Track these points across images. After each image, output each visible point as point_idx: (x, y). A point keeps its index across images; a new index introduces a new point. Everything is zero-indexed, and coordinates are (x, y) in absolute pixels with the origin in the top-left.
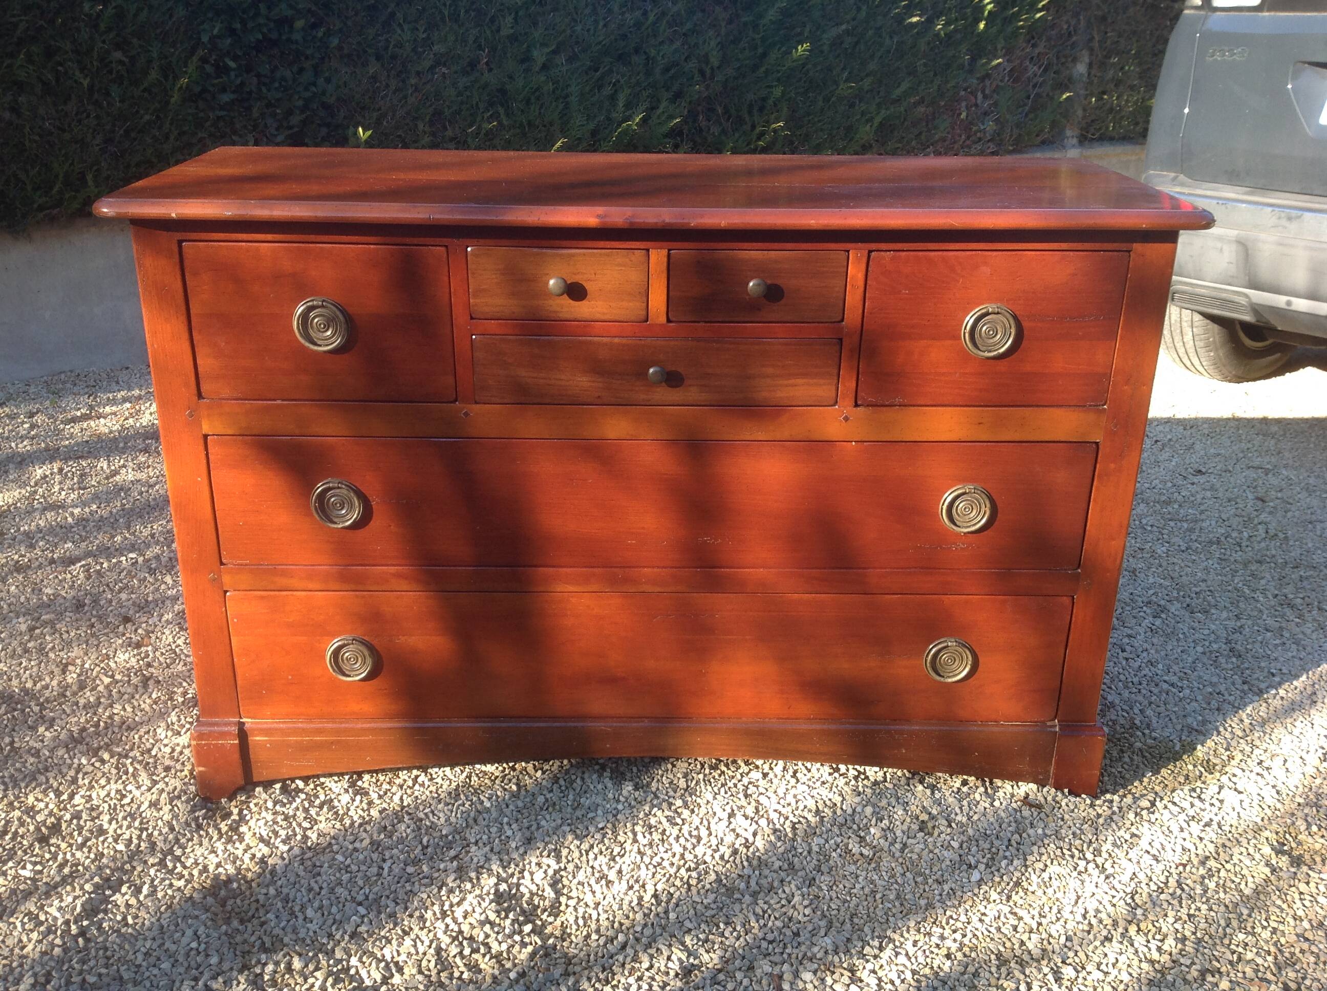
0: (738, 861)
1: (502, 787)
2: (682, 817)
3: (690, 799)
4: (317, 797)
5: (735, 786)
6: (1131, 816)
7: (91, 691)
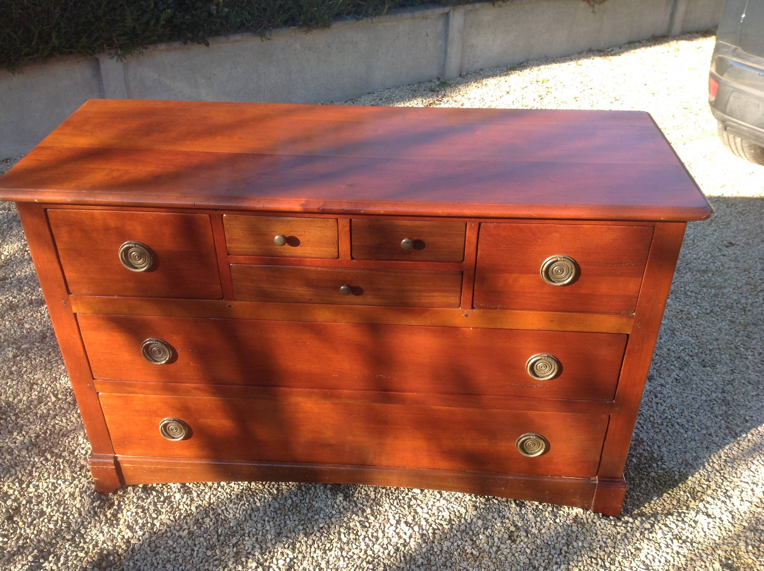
0: (398, 556)
1: (268, 490)
2: (370, 521)
3: (375, 508)
4: (162, 494)
5: (404, 498)
6: (638, 534)
7: (45, 405)
